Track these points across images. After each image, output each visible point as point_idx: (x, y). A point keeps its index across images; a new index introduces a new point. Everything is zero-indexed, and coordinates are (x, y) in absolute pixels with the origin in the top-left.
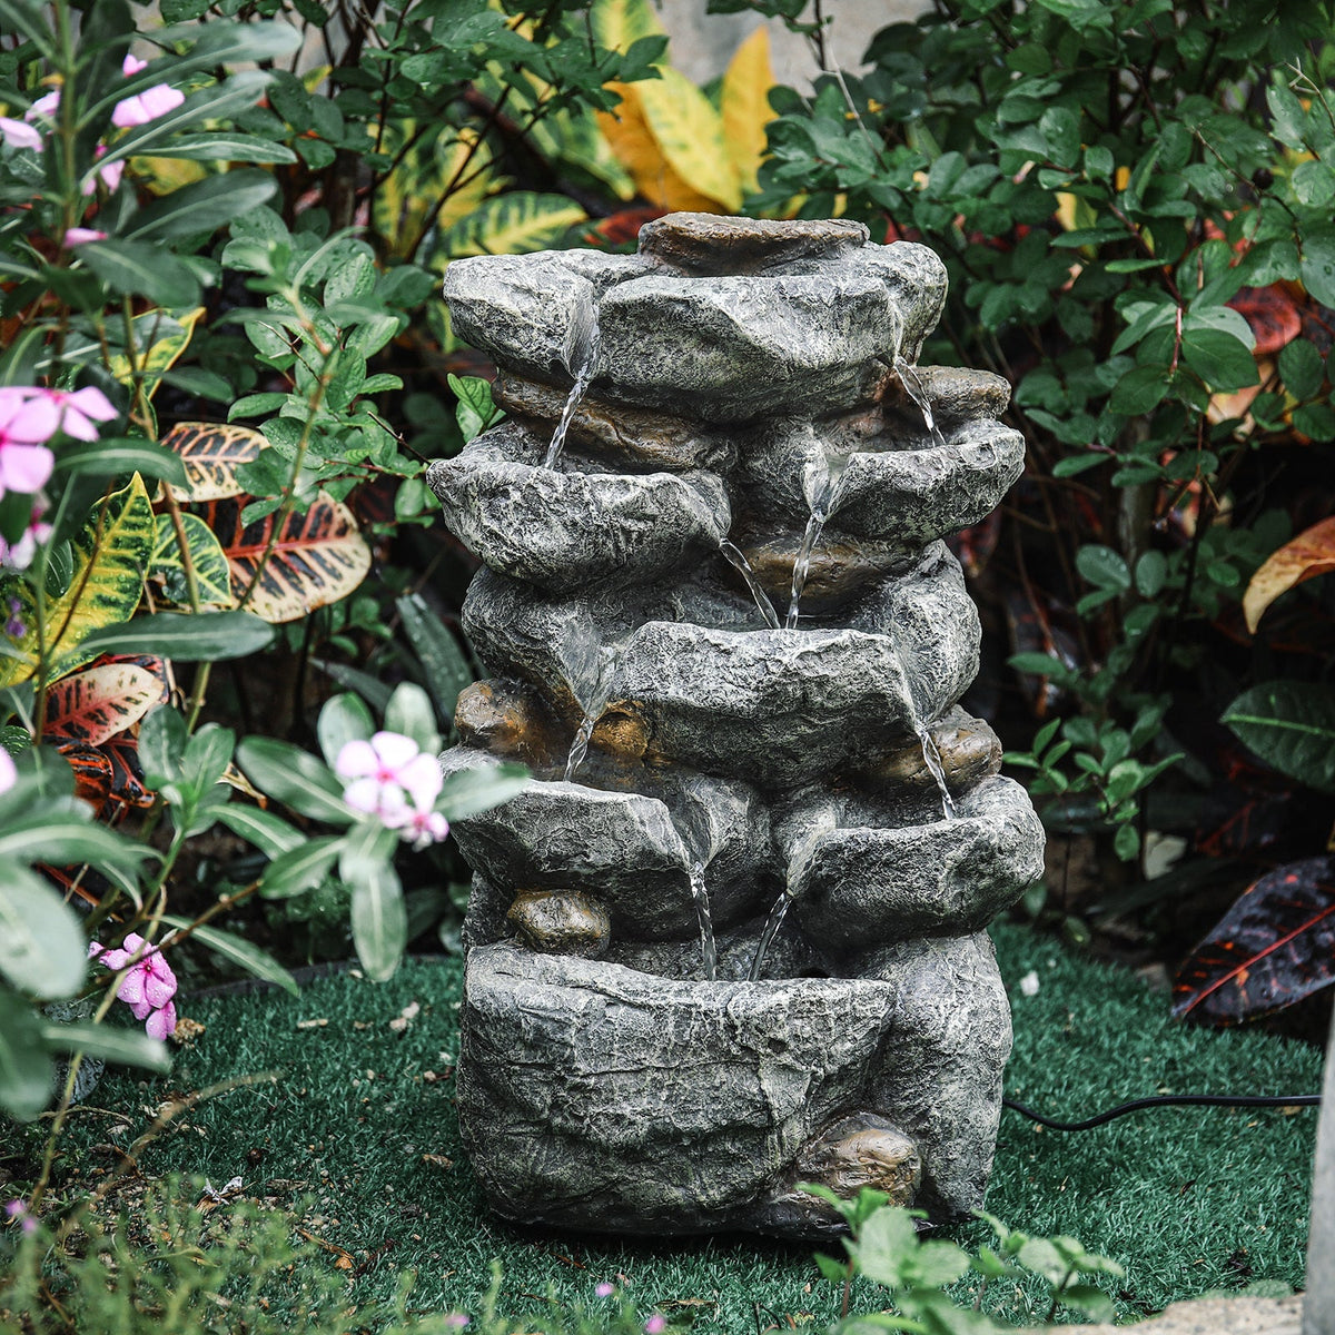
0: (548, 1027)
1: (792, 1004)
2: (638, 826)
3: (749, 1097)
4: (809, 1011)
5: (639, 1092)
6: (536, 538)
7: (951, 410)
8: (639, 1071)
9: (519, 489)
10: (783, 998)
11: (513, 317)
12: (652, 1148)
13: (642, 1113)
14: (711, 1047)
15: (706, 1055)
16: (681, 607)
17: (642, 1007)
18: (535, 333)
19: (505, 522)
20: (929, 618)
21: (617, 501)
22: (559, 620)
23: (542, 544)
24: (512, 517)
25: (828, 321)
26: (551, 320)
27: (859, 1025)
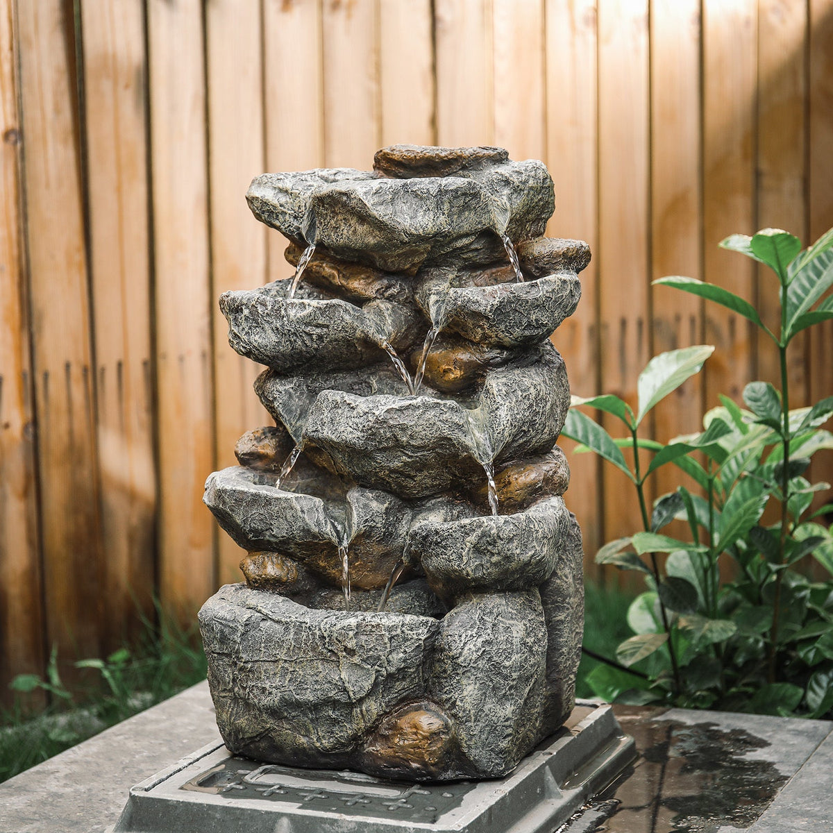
0: (227, 631)
1: (358, 626)
2: (300, 514)
3: (334, 682)
4: (371, 631)
5: (275, 674)
6: (257, 338)
7: (541, 264)
8: (275, 662)
9: (248, 307)
10: (353, 621)
11: (275, 207)
12: (286, 710)
13: (276, 688)
14: (314, 649)
15: (311, 654)
16: (375, 385)
17: (278, 622)
18: (287, 216)
19: (241, 328)
20: (495, 393)
21: (298, 315)
22: (281, 388)
23: (260, 341)
24: (244, 325)
25: (433, 205)
26: (296, 209)
27: (409, 643)
